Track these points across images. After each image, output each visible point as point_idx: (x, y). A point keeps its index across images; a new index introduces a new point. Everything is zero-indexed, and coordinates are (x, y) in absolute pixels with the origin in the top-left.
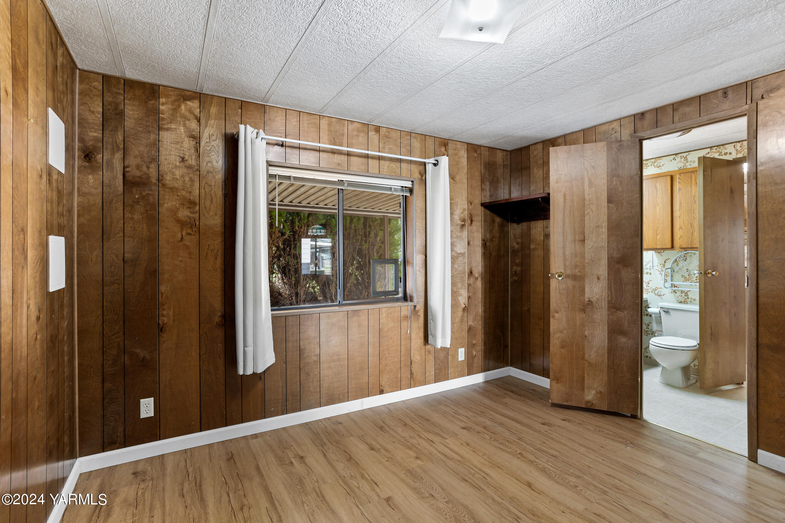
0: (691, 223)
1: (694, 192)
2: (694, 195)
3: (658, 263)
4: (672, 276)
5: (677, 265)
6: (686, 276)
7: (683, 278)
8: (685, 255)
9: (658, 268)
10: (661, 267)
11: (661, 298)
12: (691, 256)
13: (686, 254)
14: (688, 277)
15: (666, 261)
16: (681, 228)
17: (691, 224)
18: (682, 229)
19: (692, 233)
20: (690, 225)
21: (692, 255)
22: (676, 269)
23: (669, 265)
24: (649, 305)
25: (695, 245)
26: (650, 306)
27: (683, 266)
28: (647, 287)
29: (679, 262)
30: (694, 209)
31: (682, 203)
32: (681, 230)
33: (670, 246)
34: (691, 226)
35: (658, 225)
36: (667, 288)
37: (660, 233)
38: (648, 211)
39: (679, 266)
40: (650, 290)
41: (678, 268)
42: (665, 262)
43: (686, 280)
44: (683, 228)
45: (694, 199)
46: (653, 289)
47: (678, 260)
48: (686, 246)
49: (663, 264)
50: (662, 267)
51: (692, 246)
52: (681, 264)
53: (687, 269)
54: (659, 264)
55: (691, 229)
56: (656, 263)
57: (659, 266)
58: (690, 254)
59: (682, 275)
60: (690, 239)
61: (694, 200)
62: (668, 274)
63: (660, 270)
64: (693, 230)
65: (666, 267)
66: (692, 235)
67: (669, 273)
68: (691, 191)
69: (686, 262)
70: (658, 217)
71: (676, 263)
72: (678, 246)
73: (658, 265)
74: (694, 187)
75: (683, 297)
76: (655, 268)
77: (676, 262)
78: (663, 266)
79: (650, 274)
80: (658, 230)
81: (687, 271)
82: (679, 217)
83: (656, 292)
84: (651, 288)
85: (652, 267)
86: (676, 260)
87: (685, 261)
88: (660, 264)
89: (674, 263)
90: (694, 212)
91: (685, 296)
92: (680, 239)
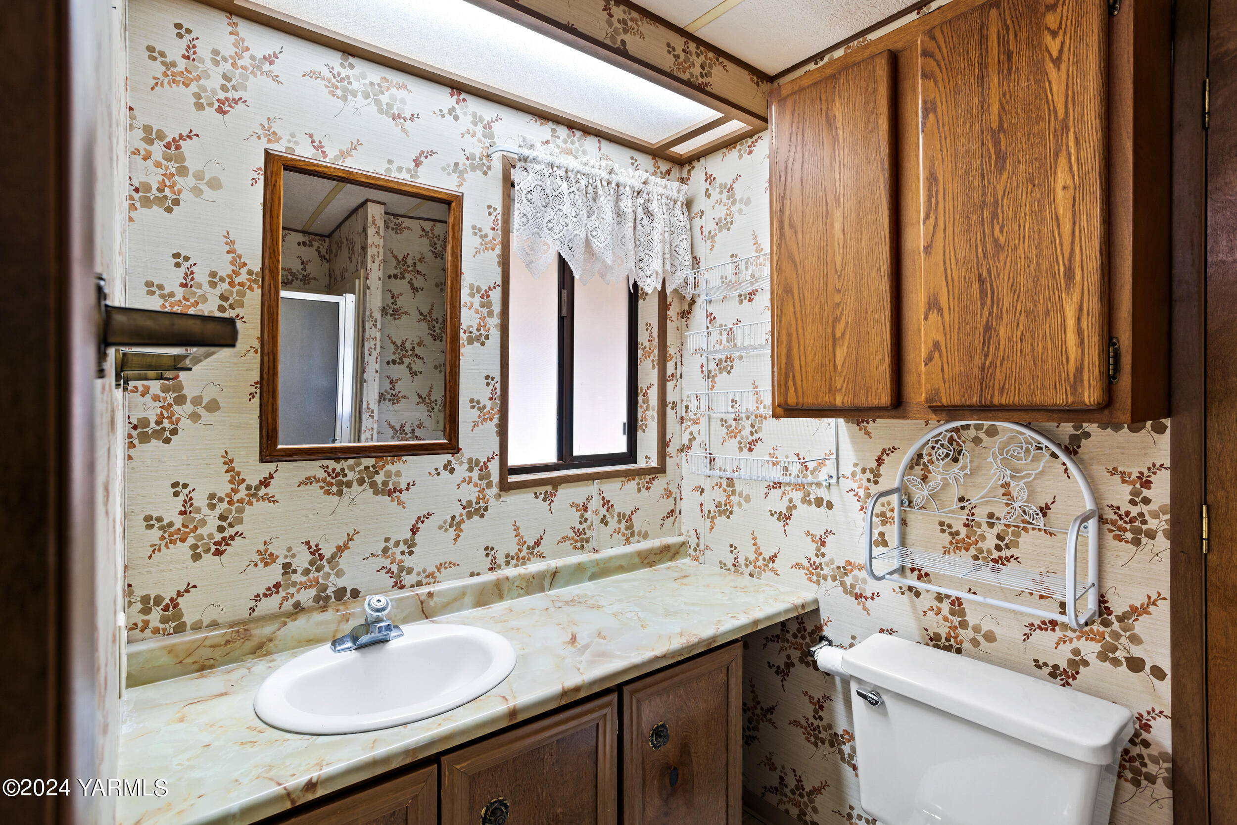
0: (980, 275)
1: (995, 109)
2: (995, 125)
3: (856, 465)
4: (904, 523)
5: (924, 478)
6: (958, 526)
7: (946, 534)
8: (955, 437)
9: (855, 486)
10: (865, 483)
11: (865, 608)
12: (977, 441)
13: (956, 430)
14: (964, 531)
15: (885, 457)
16: (933, 305)
17: (981, 281)
18: (940, 312)
19: (988, 328)
20: (975, 286)
21: (982, 435)
22: (920, 494)
23: (892, 476)
24: (825, 628)
25: (1002, 390)
26: (827, 632)
27: (946, 485)
28: (817, 555)
29: (931, 468)
30: (996, 201)
31: (940, 178)
32: (933, 316)
33: (884, 398)
34: (983, 292)
35: (838, 298)
36: (883, 578)
37: (847, 336)
38: (800, 236)
39: (931, 484)
40: (826, 571)
41: (926, 492)
42: (880, 461)
43: (957, 544)
44: (944, 301)
45: (997, 144)
46: (838, 568)
47: (925, 458)
48: (957, 400)
49: (872, 470)
50: (869, 480)
51: (987, 399)
52: (939, 472)
53: (962, 499)
54: (858, 470)
55: (983, 305)
56: (847, 468)
57: (859, 476)
58: (972, 432)
59: (942, 524)
60: (979, 358)
61: (998, 153)
62: (889, 514)
63: (861, 493)
64: (990, 313)
65: (884, 485)
66: (986, 343)
67: (892, 510)
68: (984, 101)
69: (956, 468)
70: (838, 259)
71: (918, 470)
72: (923, 398)
73: (854, 474)
74: (995, 80)
75: (946, 619)
76: (846, 484)
77: (918, 464)
78: (871, 476)
79: (830, 506)
80: (838, 319)
81: (963, 508)
82: (928, 249)
83: (848, 580)
84: (832, 561)
85: (833, 481)
86: (920, 456)
87: (955, 460)
88: (864, 471)
89: (912, 468)
90: (994, 215)
91: (953, 613)
92: (929, 359)
